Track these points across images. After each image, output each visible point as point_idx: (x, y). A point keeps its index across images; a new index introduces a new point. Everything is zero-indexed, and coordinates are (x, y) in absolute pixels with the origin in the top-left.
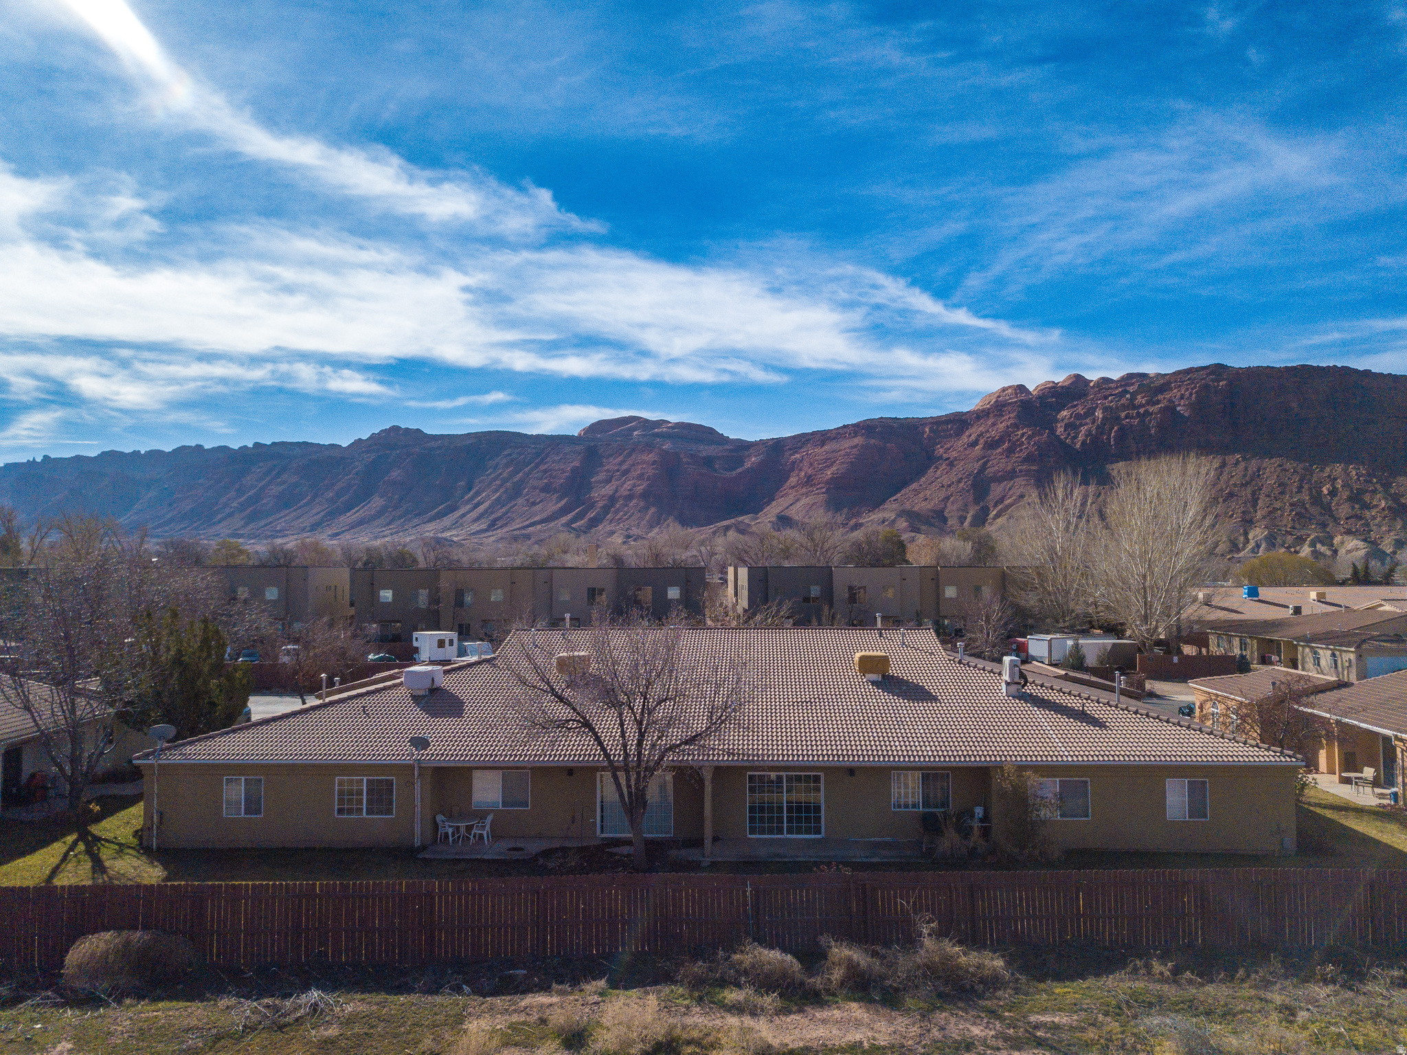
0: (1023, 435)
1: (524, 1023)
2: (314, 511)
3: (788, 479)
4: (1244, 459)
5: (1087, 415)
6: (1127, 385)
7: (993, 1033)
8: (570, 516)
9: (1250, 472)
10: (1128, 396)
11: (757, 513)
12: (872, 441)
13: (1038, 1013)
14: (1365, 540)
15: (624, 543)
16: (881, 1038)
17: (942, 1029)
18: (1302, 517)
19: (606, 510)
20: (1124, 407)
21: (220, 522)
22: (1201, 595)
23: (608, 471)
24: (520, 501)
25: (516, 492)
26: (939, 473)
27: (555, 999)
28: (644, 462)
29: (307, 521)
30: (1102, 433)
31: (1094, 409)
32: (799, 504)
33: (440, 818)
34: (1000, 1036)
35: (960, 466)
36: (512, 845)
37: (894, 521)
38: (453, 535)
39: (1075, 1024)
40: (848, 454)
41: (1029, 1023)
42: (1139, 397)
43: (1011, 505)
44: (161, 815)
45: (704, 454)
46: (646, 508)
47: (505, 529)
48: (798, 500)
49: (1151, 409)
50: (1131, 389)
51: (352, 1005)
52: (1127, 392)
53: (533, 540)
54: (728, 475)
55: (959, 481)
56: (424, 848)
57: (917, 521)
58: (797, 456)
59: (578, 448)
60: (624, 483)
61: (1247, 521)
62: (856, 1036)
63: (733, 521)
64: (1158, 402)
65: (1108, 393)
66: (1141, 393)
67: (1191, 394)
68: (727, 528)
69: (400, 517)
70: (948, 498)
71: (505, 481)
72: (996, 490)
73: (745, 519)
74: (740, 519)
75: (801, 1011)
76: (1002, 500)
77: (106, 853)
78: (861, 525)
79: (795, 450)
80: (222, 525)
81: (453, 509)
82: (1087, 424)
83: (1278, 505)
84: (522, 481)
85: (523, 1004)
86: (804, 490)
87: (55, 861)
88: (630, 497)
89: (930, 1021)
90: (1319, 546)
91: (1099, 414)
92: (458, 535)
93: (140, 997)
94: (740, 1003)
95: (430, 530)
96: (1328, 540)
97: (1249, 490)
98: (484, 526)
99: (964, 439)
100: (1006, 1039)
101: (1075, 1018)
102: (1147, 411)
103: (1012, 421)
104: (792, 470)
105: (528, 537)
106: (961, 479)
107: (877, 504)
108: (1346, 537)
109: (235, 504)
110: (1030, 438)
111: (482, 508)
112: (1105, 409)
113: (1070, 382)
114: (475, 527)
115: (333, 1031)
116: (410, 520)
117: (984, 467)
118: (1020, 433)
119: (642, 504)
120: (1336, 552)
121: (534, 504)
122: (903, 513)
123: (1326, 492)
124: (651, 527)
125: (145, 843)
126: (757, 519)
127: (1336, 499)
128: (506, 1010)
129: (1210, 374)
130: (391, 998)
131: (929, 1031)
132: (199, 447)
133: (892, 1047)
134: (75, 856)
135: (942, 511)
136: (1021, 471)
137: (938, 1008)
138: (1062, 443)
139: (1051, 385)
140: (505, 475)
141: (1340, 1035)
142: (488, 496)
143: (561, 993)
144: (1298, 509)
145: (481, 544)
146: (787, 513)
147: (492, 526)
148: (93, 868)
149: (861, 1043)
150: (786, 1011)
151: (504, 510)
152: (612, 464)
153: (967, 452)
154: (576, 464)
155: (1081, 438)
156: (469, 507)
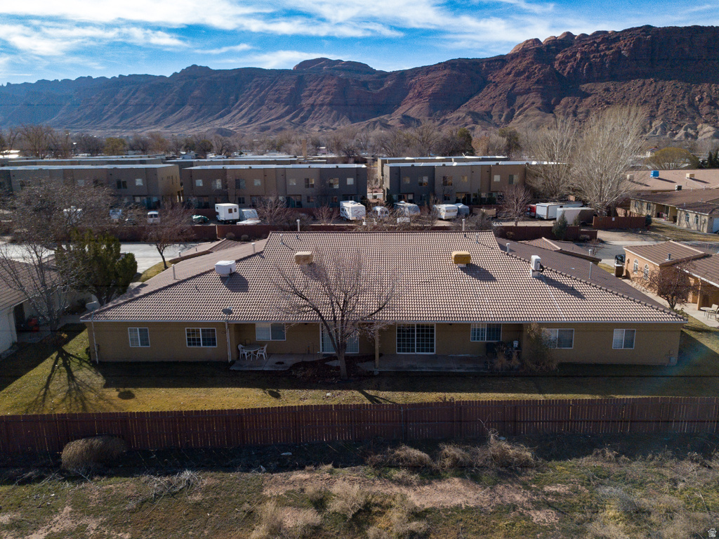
0: (536, 68)
1: (293, 491)
2: (155, 114)
3: (408, 93)
4: (655, 81)
5: (572, 56)
6: (596, 38)
7: (526, 499)
8: (291, 116)
9: (657, 89)
10: (595, 45)
11: (391, 113)
12: (454, 72)
13: (549, 485)
14: (714, 126)
15: (319, 131)
16: (471, 502)
17: (501, 496)
18: (682, 115)
19: (310, 112)
20: (593, 52)
21: (106, 120)
22: (628, 176)
23: (310, 90)
24: (264, 107)
25: (261, 103)
26: (489, 90)
27: (307, 476)
28: (329, 85)
29: (152, 119)
30: (579, 67)
31: (576, 53)
32: (414, 108)
33: (240, 346)
34: (531, 501)
35: (501, 86)
36: (277, 360)
37: (464, 118)
38: (230, 127)
39: (567, 492)
40: (441, 80)
41: (544, 492)
42: (601, 45)
43: (526, 109)
44: (98, 346)
45: (362, 80)
46: (331, 111)
47: (257, 123)
48: (413, 106)
49: (607, 53)
50: (598, 41)
51: (207, 480)
52: (595, 42)
53: (271, 129)
54: (375, 91)
55: (500, 95)
56: (233, 362)
57: (477, 117)
58: (413, 80)
59: (294, 77)
60: (319, 96)
61: (652, 116)
62: (459, 501)
63: (378, 118)
64: (612, 48)
65: (584, 43)
66: (603, 43)
67: (631, 43)
68: (375, 122)
69: (201, 117)
70: (493, 105)
71: (256, 96)
72: (519, 100)
73: (385, 117)
74: (382, 117)
75: (430, 483)
76: (522, 106)
77: (74, 366)
78: (447, 120)
79: (412, 77)
80: (107, 122)
81: (229, 112)
82: (571, 62)
83: (670, 107)
84: (264, 96)
85: (291, 479)
86: (417, 100)
87: (48, 371)
88: (322, 105)
89: (494, 491)
90: (689, 130)
91: (578, 55)
92: (232, 127)
93: (102, 475)
94: (399, 479)
95: (218, 124)
96: (694, 127)
97: (656, 98)
98: (245, 122)
99: (504, 71)
100: (533, 503)
101: (567, 488)
102: (605, 54)
103: (530, 60)
104: (410, 88)
105: (268, 128)
106: (501, 93)
107: (456, 107)
108: (704, 125)
109: (113, 110)
110: (540, 69)
111: (243, 112)
112: (582, 53)
113: (564, 36)
114: (241, 122)
115: (198, 498)
116: (206, 118)
117: (514, 87)
118: (534, 67)
119: (329, 108)
120: (698, 133)
121: (271, 109)
122: (469, 113)
123: (697, 99)
124: (334, 122)
125: (92, 359)
126: (391, 117)
127: (702, 103)
128: (284, 483)
129: (643, 31)
130: (226, 475)
131: (494, 498)
132: (90, 78)
133: (476, 507)
134: (58, 367)
135: (490, 112)
136: (533, 89)
137: (499, 482)
138: (557, 73)
139: (553, 38)
140: (255, 93)
141: (700, 499)
142: (247, 105)
143: (310, 471)
144: (681, 110)
145: (245, 132)
146: (408, 114)
147: (250, 121)
148: (68, 376)
149: (461, 505)
150: (422, 484)
151: (255, 112)
152: (312, 86)
153: (505, 78)
154: (293, 86)
155: (567, 69)
156: (237, 111)
